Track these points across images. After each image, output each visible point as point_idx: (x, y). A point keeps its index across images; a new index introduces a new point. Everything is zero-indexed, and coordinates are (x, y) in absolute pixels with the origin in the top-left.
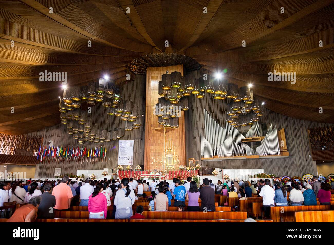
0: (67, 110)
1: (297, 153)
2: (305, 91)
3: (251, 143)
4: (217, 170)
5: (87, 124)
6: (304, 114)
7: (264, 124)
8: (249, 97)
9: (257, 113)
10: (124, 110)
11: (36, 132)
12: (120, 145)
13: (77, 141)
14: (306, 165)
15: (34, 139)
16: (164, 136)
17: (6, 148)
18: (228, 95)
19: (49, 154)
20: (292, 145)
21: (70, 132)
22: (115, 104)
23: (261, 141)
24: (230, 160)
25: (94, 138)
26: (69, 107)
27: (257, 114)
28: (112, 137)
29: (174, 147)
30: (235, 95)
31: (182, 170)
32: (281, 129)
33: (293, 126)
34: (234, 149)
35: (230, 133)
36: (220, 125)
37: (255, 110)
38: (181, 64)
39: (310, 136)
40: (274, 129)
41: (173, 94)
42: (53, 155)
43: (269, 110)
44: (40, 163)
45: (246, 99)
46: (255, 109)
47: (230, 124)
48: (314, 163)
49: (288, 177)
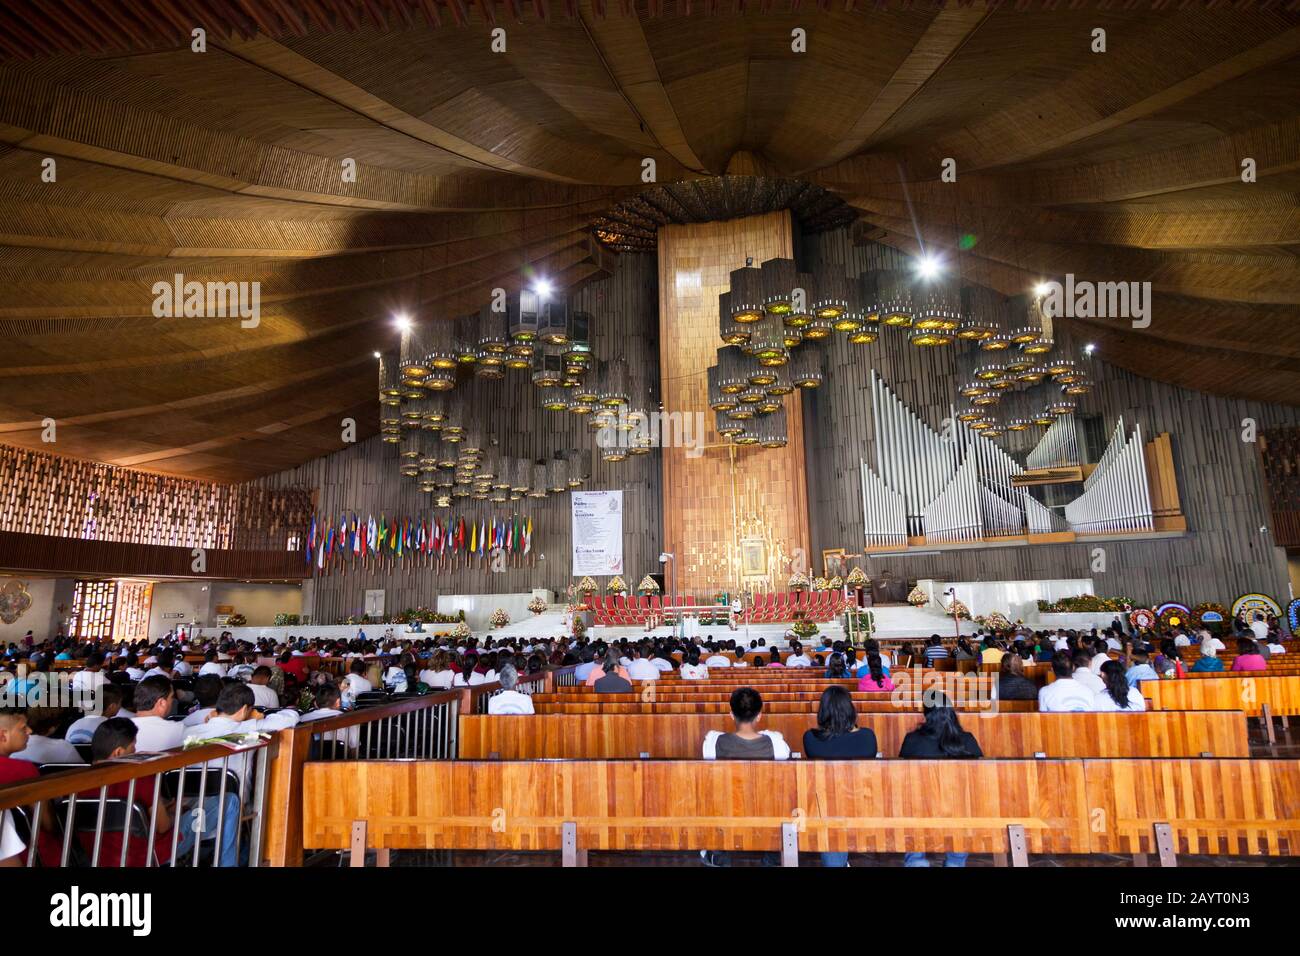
0: (404, 397)
1: (1217, 522)
2: (1245, 301)
3: (1046, 487)
4: (926, 587)
5: (470, 440)
6: (1243, 379)
7: (1094, 418)
8: (1037, 330)
9: (1068, 384)
10: (600, 392)
11: (293, 470)
12: (574, 508)
13: (432, 498)
14: (1248, 559)
15: (288, 493)
16: (731, 472)
17: (206, 527)
18: (960, 330)
19: (343, 544)
20: (1198, 493)
21: (409, 469)
22: (573, 375)
23: (1084, 480)
24: (969, 550)
25: (491, 486)
26: (412, 388)
27: (1065, 389)
28: (552, 481)
29: (767, 511)
30: (987, 329)
31: (799, 590)
32: (1159, 436)
33: (1203, 423)
34: (984, 513)
35: (968, 453)
36: (929, 427)
37: (1058, 374)
38: (781, 209)
39: (1265, 458)
40: (1132, 437)
41: (770, 337)
42: (357, 547)
43: (1112, 366)
44: (315, 574)
45: (1027, 338)
46: (1061, 370)
47: (969, 426)
48: (1280, 554)
49: (1179, 606)
